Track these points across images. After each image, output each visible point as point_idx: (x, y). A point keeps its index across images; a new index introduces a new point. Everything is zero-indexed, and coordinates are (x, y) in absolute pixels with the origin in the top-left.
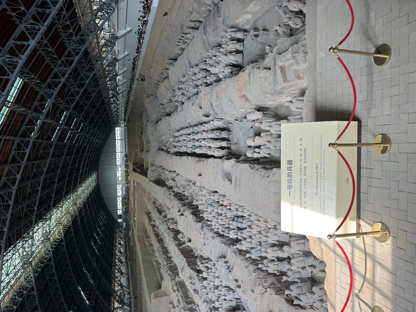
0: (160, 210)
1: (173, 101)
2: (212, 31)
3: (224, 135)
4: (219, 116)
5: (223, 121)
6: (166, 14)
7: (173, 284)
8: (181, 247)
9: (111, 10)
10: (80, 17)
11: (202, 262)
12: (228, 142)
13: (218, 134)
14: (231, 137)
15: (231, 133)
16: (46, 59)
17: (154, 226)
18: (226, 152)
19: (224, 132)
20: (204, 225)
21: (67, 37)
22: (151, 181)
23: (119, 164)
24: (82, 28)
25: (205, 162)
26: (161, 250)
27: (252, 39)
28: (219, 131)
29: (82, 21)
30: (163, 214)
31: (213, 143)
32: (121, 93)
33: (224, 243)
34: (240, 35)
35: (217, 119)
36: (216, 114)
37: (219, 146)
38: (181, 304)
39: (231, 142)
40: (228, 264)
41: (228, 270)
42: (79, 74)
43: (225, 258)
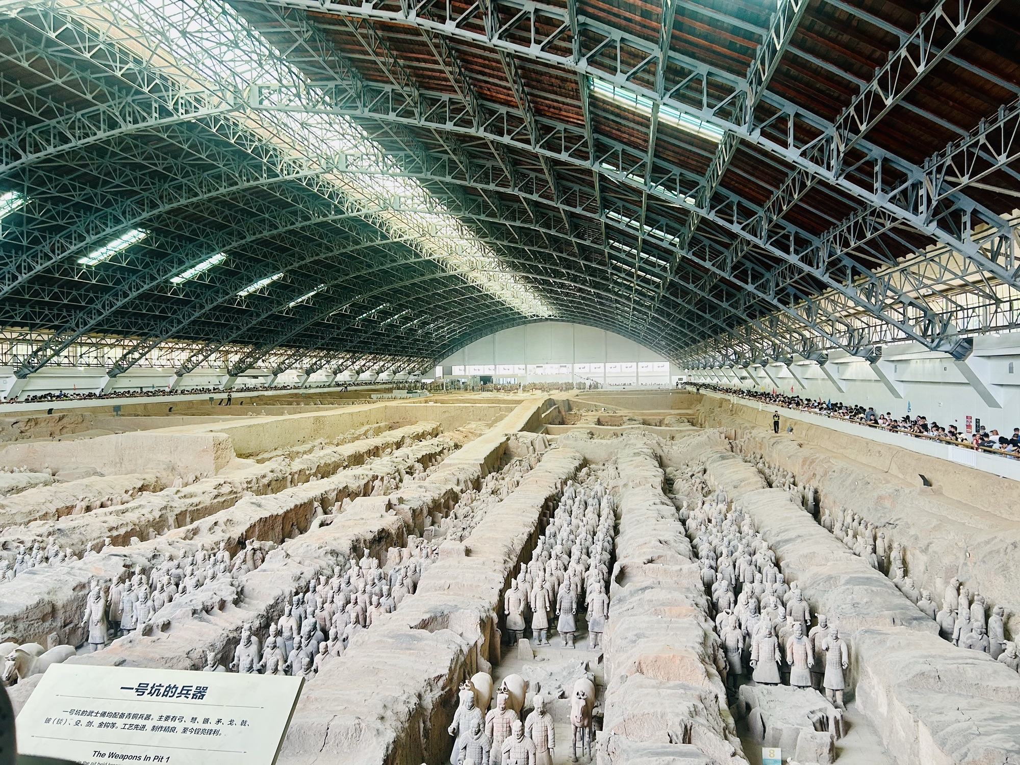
0: (433, 460)
1: (705, 499)
2: (853, 599)
3: (566, 622)
5: (602, 620)
6: (927, 483)
7: (238, 485)
8: (316, 504)
9: (933, 341)
10: (898, 264)
11: (258, 552)
13: (565, 604)
14: (558, 641)
16: (778, 188)
17: (399, 445)
18: (515, 624)
19: (572, 622)
20: (341, 558)
21: (841, 235)
22: (508, 439)
23: (577, 370)
24: (873, 270)
26: (333, 459)
27: (812, 712)
28: (574, 606)
29: (889, 271)
30: (418, 466)
31: (543, 588)
32: (749, 373)
33: (277, 603)
34: (832, 678)
36: (622, 601)
38: (182, 500)
40: (216, 609)
41: (200, 607)
42: (768, 268)
43: (236, 602)
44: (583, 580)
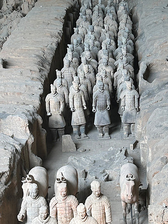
3: (102, 117)
4: (144, 102)
5: (134, 112)
12: (82, 128)
13: (101, 102)
15: (106, 134)
18: (57, 123)
19: (107, 117)
25: (36, 75)
28: (108, 103)
31: (79, 90)
35: (136, 97)
36: (150, 95)
37: (71, 106)
39: (83, 135)
44: (112, 80)
